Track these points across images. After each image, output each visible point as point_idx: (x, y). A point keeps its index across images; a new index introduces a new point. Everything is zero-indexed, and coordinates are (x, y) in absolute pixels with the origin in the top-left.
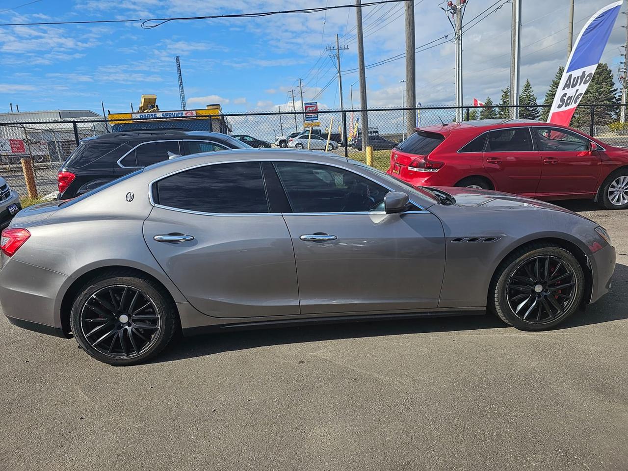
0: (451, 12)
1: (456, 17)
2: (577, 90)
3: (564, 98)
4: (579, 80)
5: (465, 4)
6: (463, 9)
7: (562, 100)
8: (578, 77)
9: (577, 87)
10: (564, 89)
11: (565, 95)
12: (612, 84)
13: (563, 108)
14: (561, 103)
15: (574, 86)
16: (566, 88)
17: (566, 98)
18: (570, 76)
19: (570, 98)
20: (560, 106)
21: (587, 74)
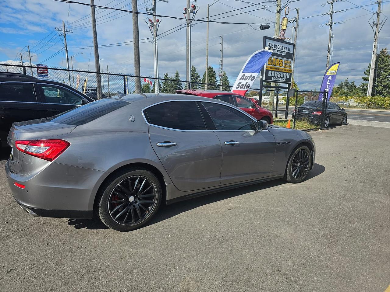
0: (150, 26)
1: (153, 29)
2: (247, 83)
3: (240, 84)
4: (249, 78)
5: (159, 23)
6: (157, 25)
7: (238, 85)
8: (248, 76)
9: (247, 81)
10: (240, 80)
11: (240, 83)
12: (215, 78)
13: (239, 89)
14: (238, 86)
15: (245, 80)
16: (241, 80)
17: (241, 85)
18: (244, 75)
19: (243, 85)
20: (237, 88)
21: (252, 76)
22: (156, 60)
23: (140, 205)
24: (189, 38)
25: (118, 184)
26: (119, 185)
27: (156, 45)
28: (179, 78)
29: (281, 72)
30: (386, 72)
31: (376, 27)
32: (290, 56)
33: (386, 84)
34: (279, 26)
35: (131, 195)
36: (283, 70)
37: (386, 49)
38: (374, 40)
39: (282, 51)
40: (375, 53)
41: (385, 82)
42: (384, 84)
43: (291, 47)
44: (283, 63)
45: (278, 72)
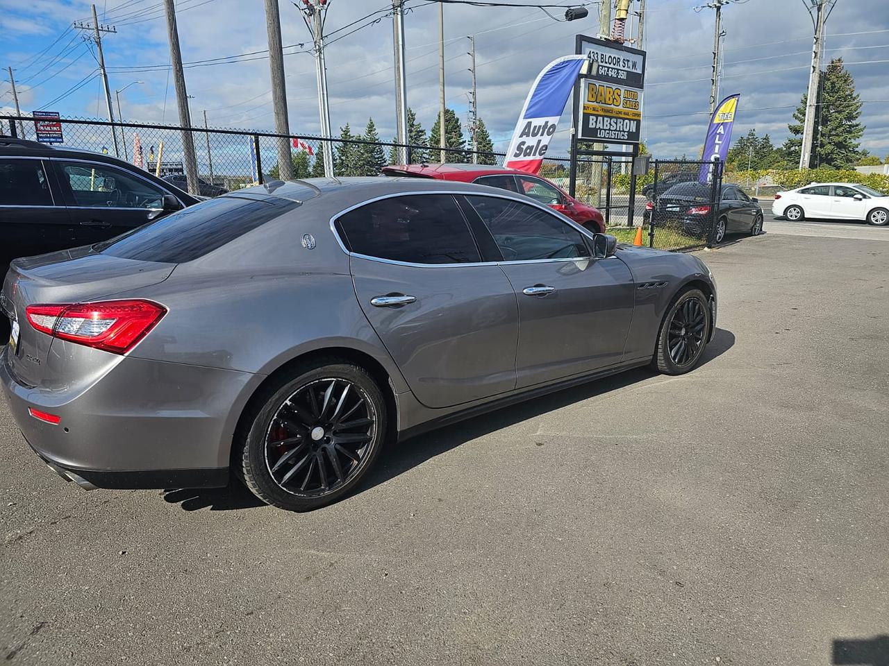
0: (305, 12)
1: (313, 22)
2: (539, 141)
3: (522, 146)
4: (541, 130)
5: (326, 6)
6: (323, 12)
7: (519, 148)
8: (540, 126)
9: (538, 137)
10: (521, 136)
11: (523, 143)
12: (461, 135)
13: (522, 158)
14: (518, 152)
15: (534, 135)
16: (524, 136)
17: (524, 147)
18: (530, 123)
19: (530, 148)
20: (516, 155)
21: (549, 125)
22: (323, 94)
23: (338, 447)
24: (400, 43)
25: (286, 400)
26: (289, 403)
27: (320, 58)
28: (377, 137)
29: (617, 118)
30: (839, 112)
31: (819, 9)
32: (636, 80)
33: (841, 139)
34: (608, 11)
35: (316, 425)
36: (620, 113)
37: (839, 60)
38: (815, 40)
39: (618, 70)
40: (817, 70)
41: (837, 135)
42: (836, 139)
43: (639, 59)
44: (622, 97)
45: (611, 118)
